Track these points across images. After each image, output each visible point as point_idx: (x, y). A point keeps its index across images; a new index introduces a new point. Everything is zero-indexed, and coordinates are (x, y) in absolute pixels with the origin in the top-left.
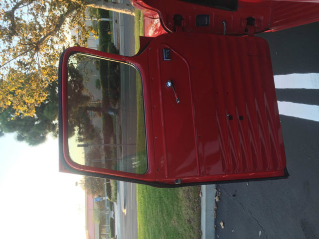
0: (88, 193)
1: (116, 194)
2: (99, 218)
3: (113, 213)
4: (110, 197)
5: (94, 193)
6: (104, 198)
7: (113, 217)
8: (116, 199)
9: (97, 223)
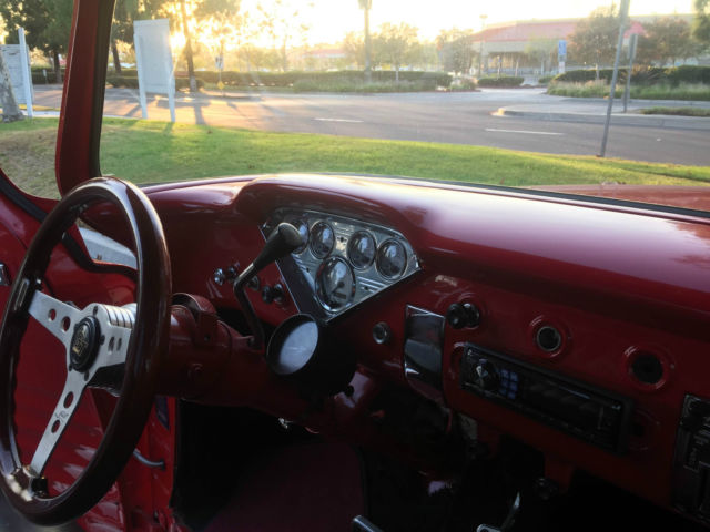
0: (580, 23)
1: (564, 93)
2: (535, 52)
3: (533, 84)
4: (563, 78)
5: (578, 38)
6: (562, 64)
7: (523, 84)
8: (553, 93)
9: (525, 48)
